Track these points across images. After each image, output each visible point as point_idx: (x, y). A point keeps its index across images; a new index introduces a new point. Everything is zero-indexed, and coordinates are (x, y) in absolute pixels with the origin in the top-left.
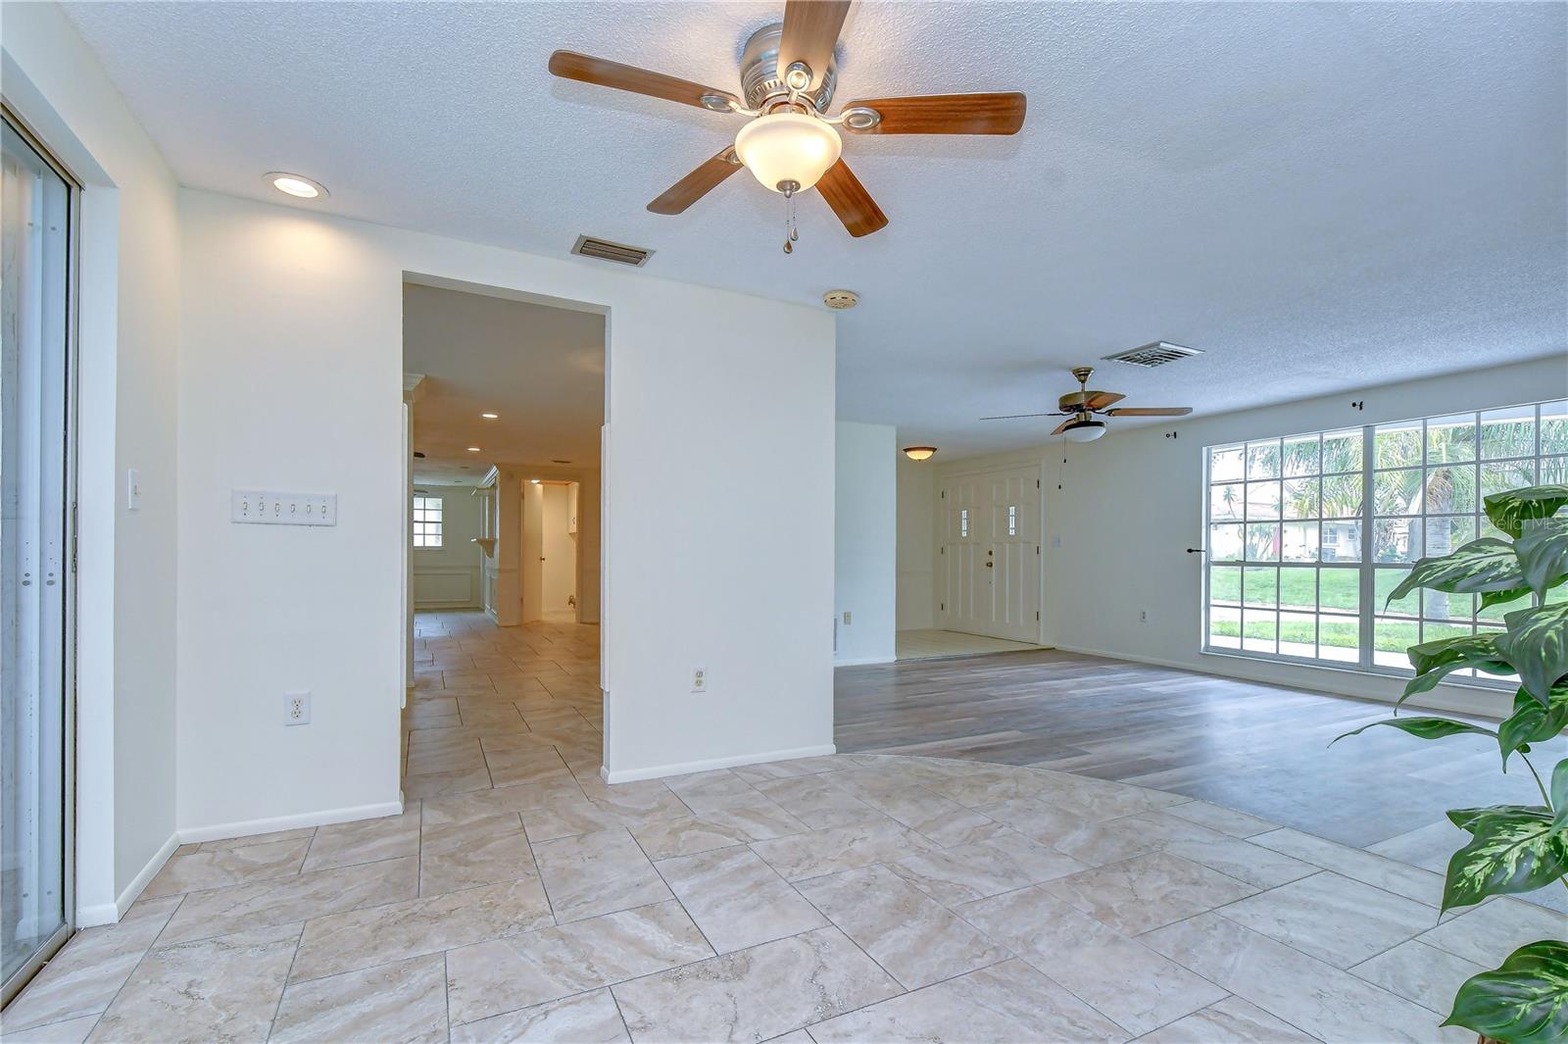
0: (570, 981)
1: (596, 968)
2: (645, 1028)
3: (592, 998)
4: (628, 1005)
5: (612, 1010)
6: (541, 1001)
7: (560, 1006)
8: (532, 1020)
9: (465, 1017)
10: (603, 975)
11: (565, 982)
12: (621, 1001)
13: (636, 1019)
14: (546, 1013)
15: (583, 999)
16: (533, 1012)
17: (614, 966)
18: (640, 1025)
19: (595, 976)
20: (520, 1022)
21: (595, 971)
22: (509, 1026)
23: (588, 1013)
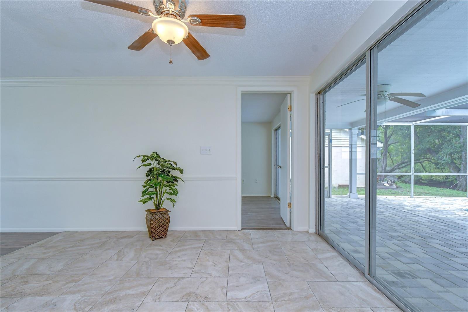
0: (236, 306)
1: (227, 309)
2: (223, 287)
3: (232, 299)
4: (224, 294)
5: (229, 294)
6: (246, 303)
7: (242, 299)
8: (250, 297)
9: (268, 304)
10: (226, 306)
11: (238, 307)
12: (225, 295)
13: (224, 290)
14: (246, 298)
15: (235, 299)
16: (249, 299)
17: (221, 308)
18: (224, 288)
19: (229, 306)
20: (253, 298)
21: (228, 308)
22: (256, 297)
23: (235, 295)
